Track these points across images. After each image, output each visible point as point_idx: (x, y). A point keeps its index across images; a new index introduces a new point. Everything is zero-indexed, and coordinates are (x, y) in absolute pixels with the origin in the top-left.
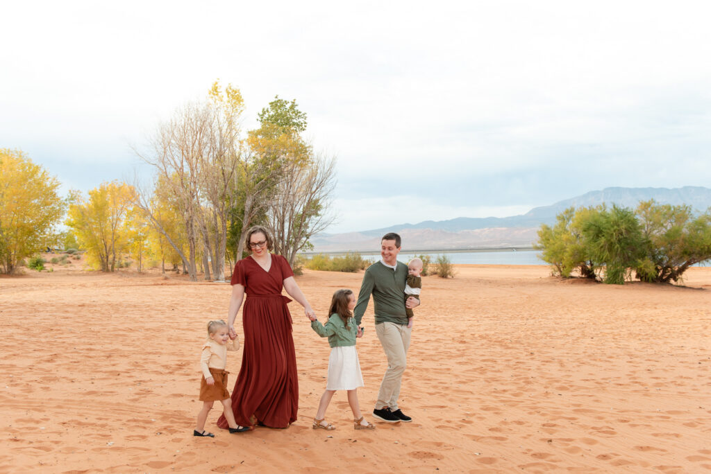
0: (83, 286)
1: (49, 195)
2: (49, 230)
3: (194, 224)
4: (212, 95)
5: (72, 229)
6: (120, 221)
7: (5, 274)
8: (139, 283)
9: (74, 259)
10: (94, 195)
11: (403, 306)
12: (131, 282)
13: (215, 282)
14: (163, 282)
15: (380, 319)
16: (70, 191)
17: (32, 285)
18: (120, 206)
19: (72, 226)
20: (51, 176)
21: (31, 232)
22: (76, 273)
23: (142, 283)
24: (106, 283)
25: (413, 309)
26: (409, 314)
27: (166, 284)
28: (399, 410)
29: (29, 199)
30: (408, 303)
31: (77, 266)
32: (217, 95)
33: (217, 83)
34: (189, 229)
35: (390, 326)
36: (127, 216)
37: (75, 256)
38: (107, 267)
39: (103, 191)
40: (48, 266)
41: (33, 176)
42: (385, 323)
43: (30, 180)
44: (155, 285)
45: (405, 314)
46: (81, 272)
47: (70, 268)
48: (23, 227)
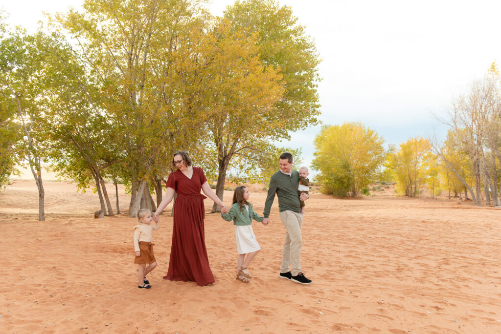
0: (403, 207)
1: (379, 148)
2: (377, 170)
3: (480, 164)
4: (490, 72)
5: (389, 169)
6: (419, 163)
7: (351, 197)
8: (441, 206)
9: (386, 188)
10: (404, 147)
11: (297, 199)
12: (435, 205)
13: (496, 207)
14: (458, 206)
15: (282, 208)
16: (389, 145)
17: (371, 205)
18: (419, 153)
19: (388, 167)
20: (379, 136)
21: (367, 172)
22: (389, 197)
23: (443, 206)
24: (418, 205)
25: (305, 202)
26: (302, 205)
27: (460, 208)
28: (290, 272)
29: (367, 151)
30: (301, 197)
31: (389, 193)
32: (494, 71)
33: (494, 63)
34: (477, 168)
35: (290, 213)
36: (423, 160)
37: (386, 186)
38: (410, 193)
39: (409, 144)
40: (372, 193)
41: (370, 137)
42: (287, 211)
43: (367, 140)
44: (452, 208)
45: (300, 205)
46: (392, 197)
47: (384, 194)
48: (363, 168)
